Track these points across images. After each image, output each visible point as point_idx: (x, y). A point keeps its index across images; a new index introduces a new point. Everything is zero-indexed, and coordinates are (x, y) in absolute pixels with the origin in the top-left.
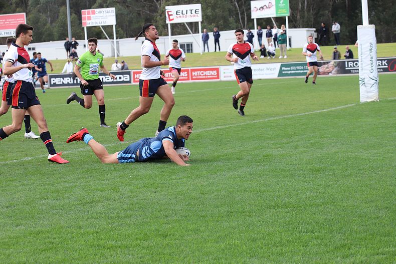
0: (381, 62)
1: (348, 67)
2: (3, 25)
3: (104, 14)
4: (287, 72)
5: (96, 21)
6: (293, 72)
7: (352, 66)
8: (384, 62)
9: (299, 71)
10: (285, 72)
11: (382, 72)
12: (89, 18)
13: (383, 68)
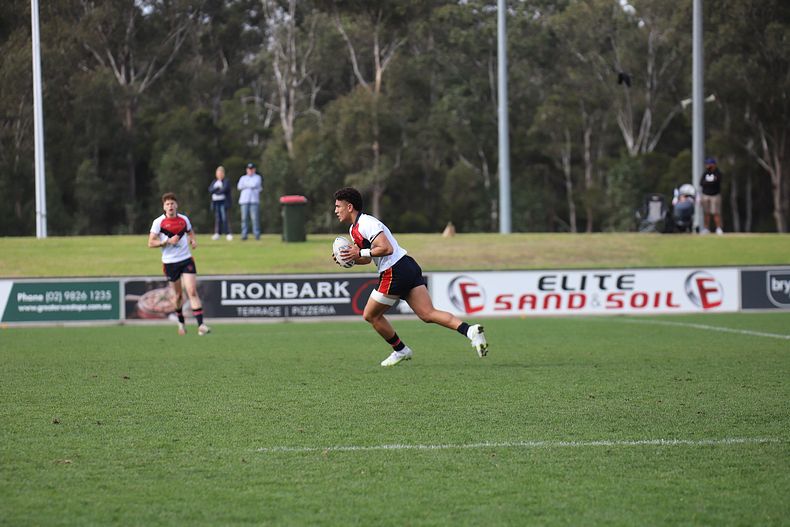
0: (329, 286)
1: (229, 297)
4: (33, 308)
6: (53, 308)
7: (242, 295)
8: (339, 288)
9: (73, 307)
10: (28, 308)
11: (332, 315)
13: (335, 306)
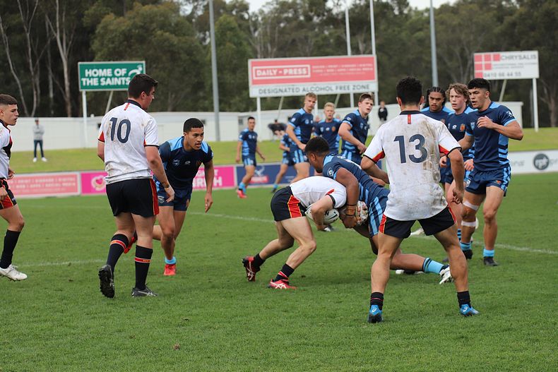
2: (334, 74)
3: (517, 61)
5: (502, 71)
12: (488, 67)
